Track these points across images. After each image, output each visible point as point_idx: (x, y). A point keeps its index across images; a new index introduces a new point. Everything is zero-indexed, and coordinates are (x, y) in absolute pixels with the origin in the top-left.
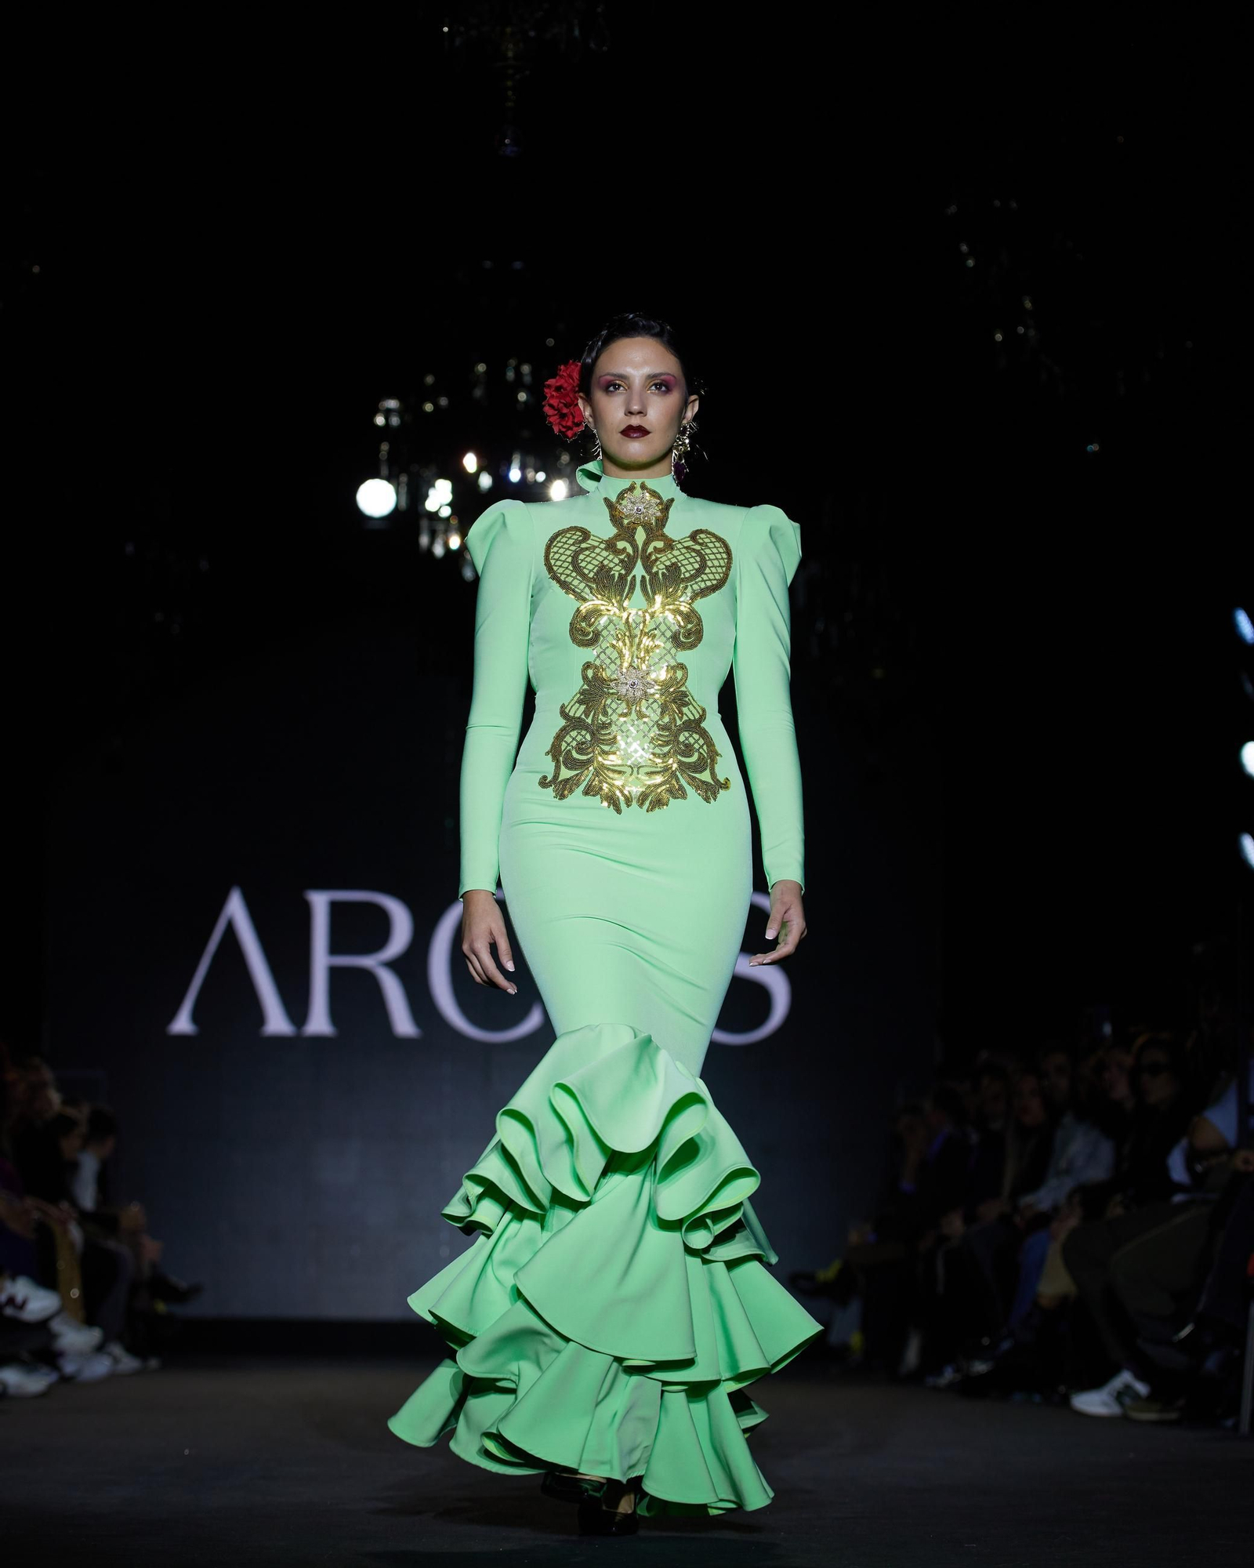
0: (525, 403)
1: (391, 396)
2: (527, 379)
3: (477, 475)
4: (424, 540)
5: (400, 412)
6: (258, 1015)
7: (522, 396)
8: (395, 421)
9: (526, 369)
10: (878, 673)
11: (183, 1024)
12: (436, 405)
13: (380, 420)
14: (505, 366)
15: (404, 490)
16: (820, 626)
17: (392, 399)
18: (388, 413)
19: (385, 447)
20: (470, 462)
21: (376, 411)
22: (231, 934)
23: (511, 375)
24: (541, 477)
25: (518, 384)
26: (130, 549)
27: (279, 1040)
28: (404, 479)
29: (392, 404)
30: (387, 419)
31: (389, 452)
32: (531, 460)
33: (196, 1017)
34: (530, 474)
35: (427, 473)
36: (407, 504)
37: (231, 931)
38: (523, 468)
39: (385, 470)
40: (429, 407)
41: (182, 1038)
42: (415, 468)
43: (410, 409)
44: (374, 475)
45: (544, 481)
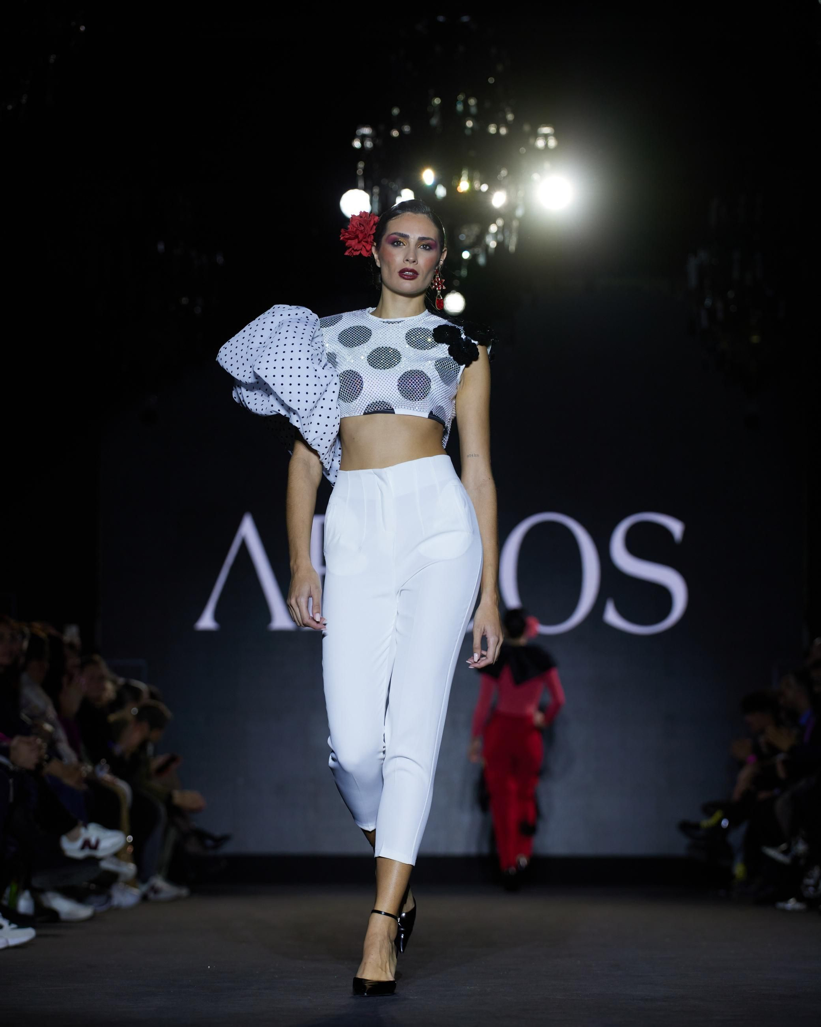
0: (472, 129)
1: (365, 125)
2: (473, 110)
3: (434, 187)
5: (373, 138)
6: (266, 613)
7: (469, 124)
8: (369, 144)
9: (472, 102)
10: (755, 339)
11: (207, 622)
12: (401, 132)
13: (357, 144)
14: (455, 101)
15: (376, 199)
16: (708, 302)
17: (367, 127)
18: (363, 138)
19: (361, 165)
20: (428, 176)
21: (354, 136)
22: (244, 550)
23: (460, 107)
24: (484, 188)
25: (466, 114)
26: (161, 247)
27: (283, 633)
28: (376, 190)
29: (366, 131)
30: (362, 143)
31: (365, 170)
32: (477, 175)
33: (217, 616)
34: (476, 185)
35: (394, 186)
37: (244, 548)
38: (471, 180)
39: (361, 183)
40: (395, 133)
41: (207, 633)
42: (384, 181)
43: (380, 135)
44: (354, 186)
45: (487, 191)
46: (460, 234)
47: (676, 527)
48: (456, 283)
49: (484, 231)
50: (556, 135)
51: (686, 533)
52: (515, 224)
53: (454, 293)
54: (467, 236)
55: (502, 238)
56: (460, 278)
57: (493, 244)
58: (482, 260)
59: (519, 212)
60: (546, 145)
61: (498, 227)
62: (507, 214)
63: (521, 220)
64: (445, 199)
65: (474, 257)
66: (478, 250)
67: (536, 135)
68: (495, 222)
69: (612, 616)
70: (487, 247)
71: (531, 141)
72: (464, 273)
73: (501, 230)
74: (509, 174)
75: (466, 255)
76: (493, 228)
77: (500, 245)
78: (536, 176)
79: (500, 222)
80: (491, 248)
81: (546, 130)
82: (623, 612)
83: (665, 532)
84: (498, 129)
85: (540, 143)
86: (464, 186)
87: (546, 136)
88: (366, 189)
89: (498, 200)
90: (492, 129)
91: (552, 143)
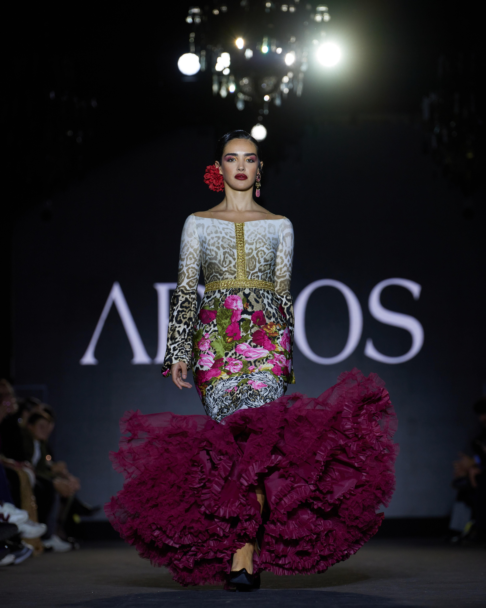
0: (270, 8)
1: (195, 6)
3: (244, 50)
4: (215, 88)
5: (200, 15)
6: (129, 352)
7: (268, 5)
8: (198, 20)
10: (470, 155)
11: (89, 359)
12: (220, 11)
13: (189, 20)
15: (204, 59)
16: (437, 130)
17: (196, 8)
18: (194, 15)
19: (192, 35)
20: (240, 43)
21: (187, 15)
22: (114, 310)
24: (279, 50)
26: (52, 95)
27: (142, 367)
28: (203, 53)
29: (196, 10)
30: (193, 19)
31: (195, 38)
32: (274, 41)
33: (96, 354)
34: (273, 48)
35: (216, 50)
36: (205, 68)
38: (269, 45)
39: (193, 48)
40: (216, 12)
41: (89, 367)
42: (209, 47)
43: (206, 14)
44: (188, 51)
45: (281, 54)
46: (263, 83)
47: (415, 289)
48: (260, 118)
49: (279, 82)
50: (330, 12)
51: (422, 293)
52: (301, 76)
53: (259, 125)
54: (267, 85)
55: (292, 86)
56: (263, 115)
57: (286, 90)
58: (278, 102)
59: (304, 68)
60: (323, 19)
61: (289, 79)
62: (296, 69)
63: (305, 73)
64: (252, 59)
65: (272, 100)
66: (276, 95)
67: (315, 12)
68: (286, 75)
69: (371, 351)
70: (282, 93)
71: (312, 16)
72: (266, 111)
73: (291, 80)
74: (296, 40)
75: (267, 98)
76: (286, 79)
77: (291, 91)
78: (315, 42)
79: (290, 75)
80: (285, 94)
81: (322, 8)
82: (379, 348)
83: (407, 292)
84: (288, 8)
85: (318, 18)
86: (265, 49)
87: (322, 13)
88: (196, 53)
89: (290, 59)
90: (284, 8)
91: (327, 17)
